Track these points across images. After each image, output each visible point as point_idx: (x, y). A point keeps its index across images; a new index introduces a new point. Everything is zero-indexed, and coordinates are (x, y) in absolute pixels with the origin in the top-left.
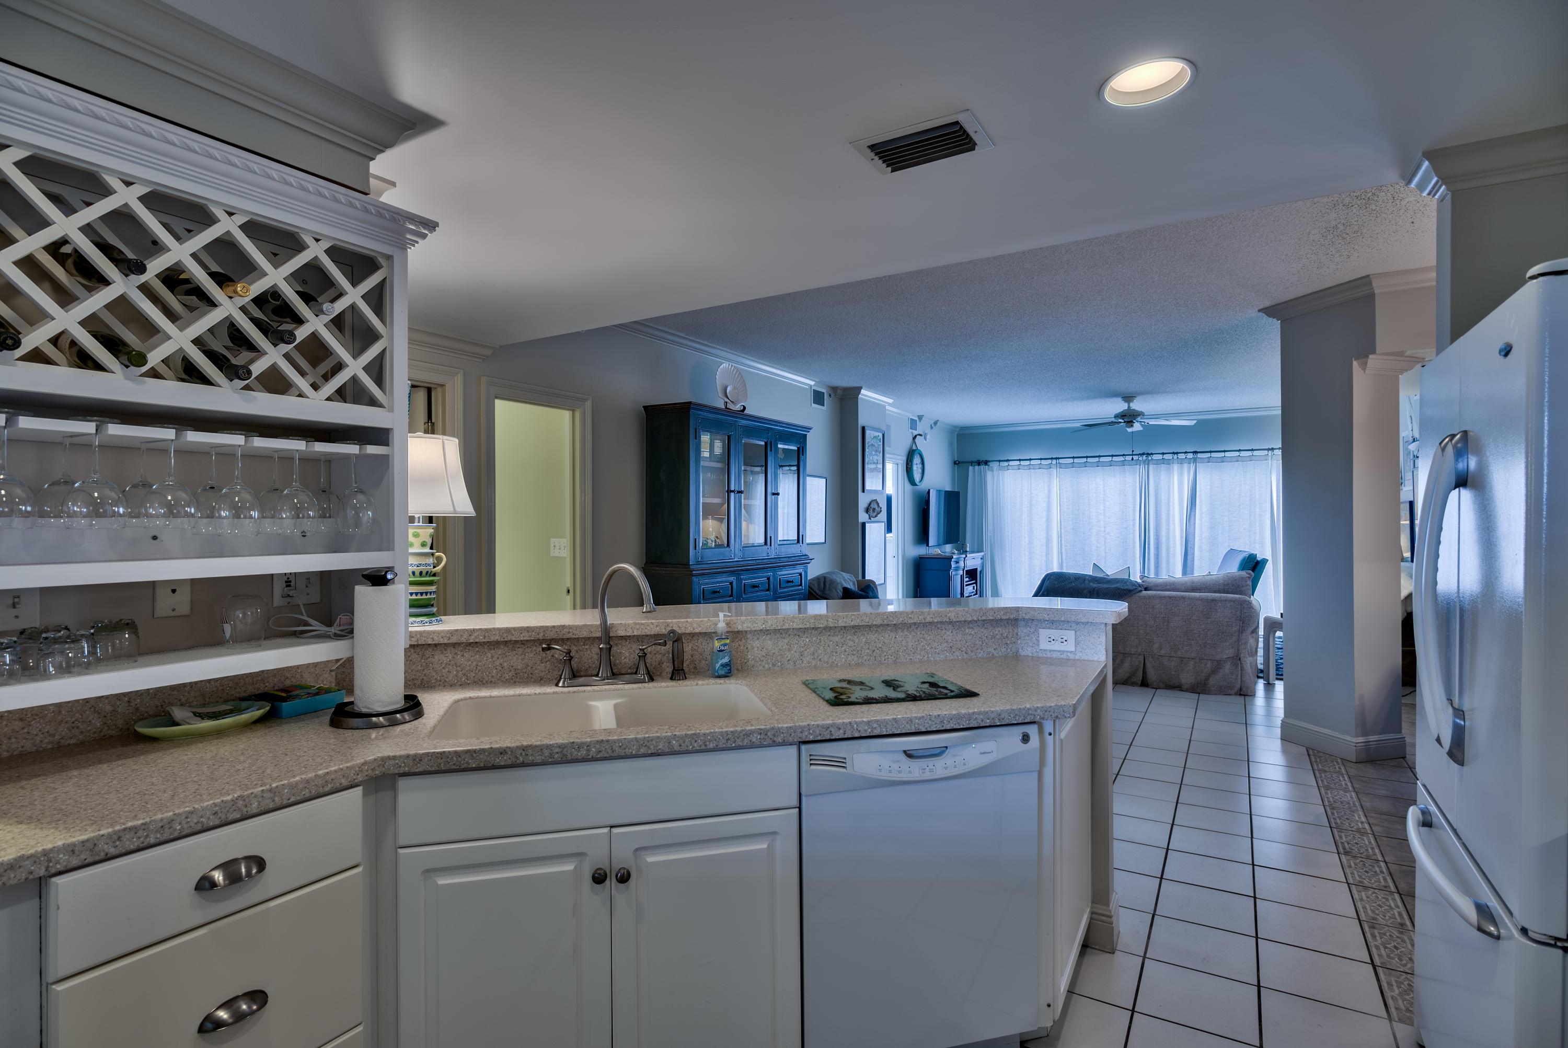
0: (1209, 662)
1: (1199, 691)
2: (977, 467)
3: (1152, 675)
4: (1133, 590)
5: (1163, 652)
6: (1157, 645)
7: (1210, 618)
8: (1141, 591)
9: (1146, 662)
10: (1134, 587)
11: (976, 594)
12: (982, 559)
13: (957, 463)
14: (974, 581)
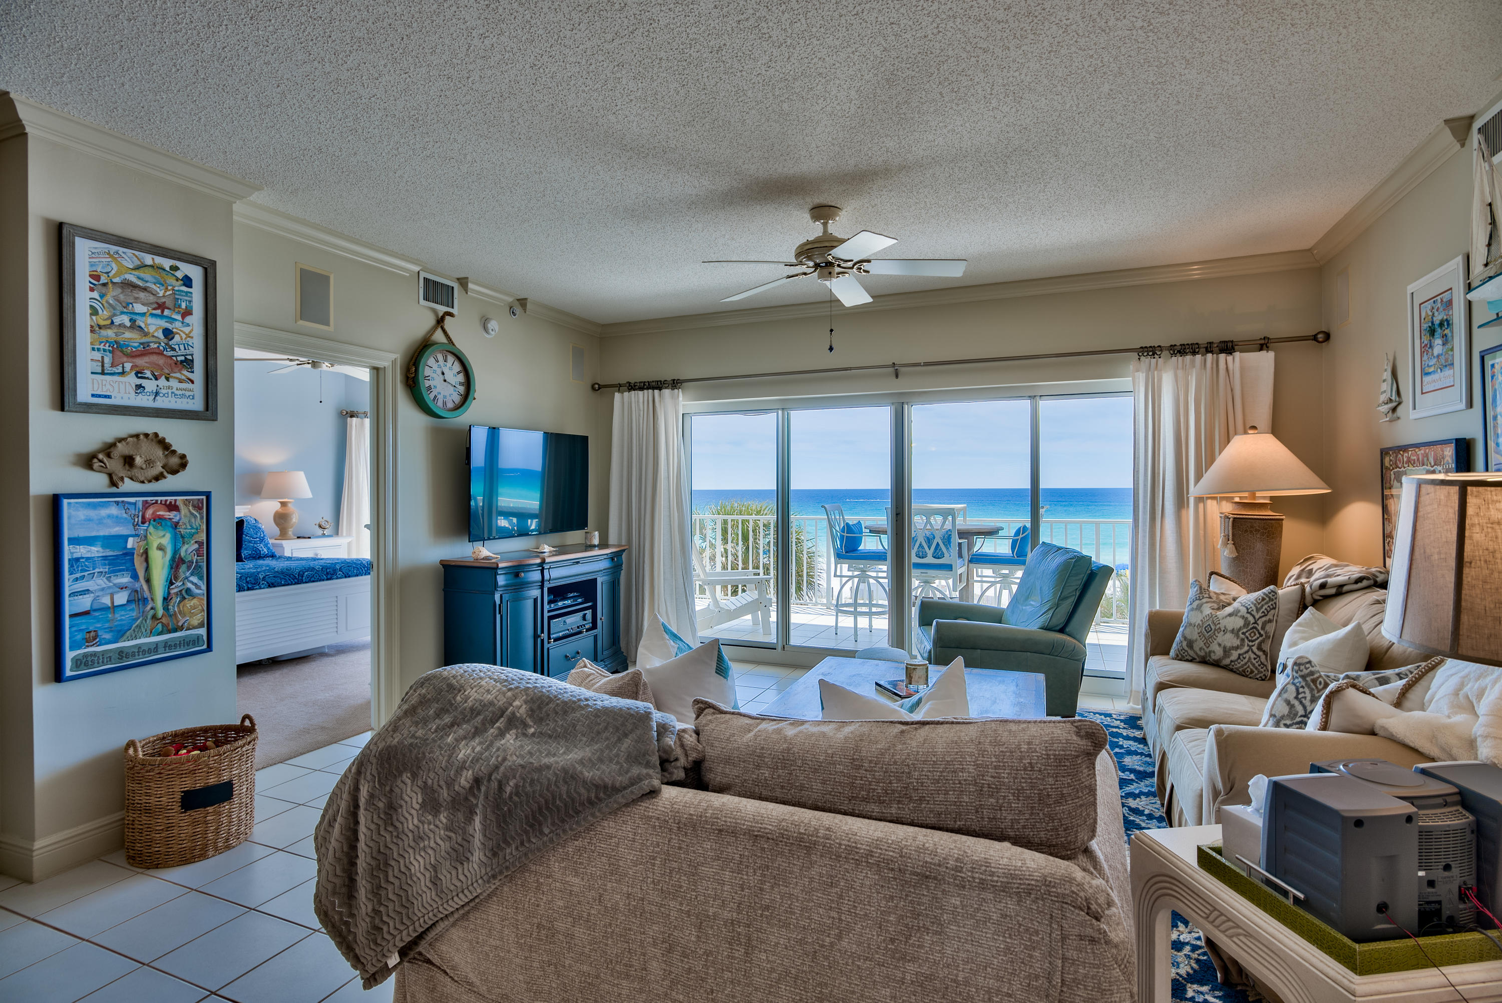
2: (626, 394)
11: (594, 626)
12: (612, 559)
13: (597, 388)
14: (590, 604)
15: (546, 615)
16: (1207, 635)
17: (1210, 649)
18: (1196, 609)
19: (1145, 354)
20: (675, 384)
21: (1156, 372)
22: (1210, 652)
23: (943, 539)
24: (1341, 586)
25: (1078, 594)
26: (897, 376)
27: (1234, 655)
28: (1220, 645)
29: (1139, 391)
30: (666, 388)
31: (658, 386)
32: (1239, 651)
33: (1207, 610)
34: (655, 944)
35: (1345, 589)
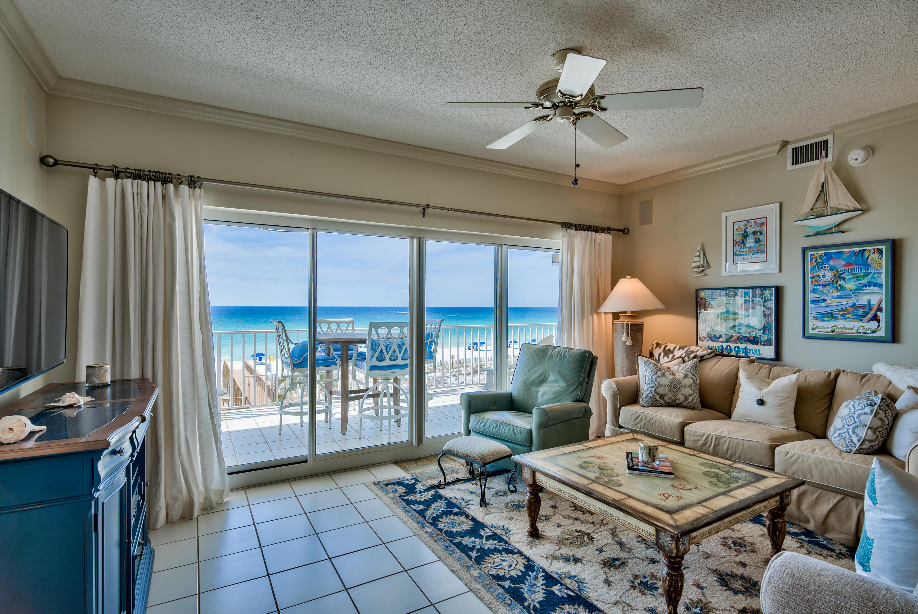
2: (109, 180)
13: (49, 163)
16: (675, 390)
17: (676, 398)
18: (662, 376)
19: (566, 227)
20: (194, 182)
22: (676, 400)
24: (702, 357)
26: (423, 215)
27: (691, 399)
28: (683, 395)
29: (564, 249)
30: (180, 183)
31: (166, 179)
32: (693, 397)
35: (705, 357)
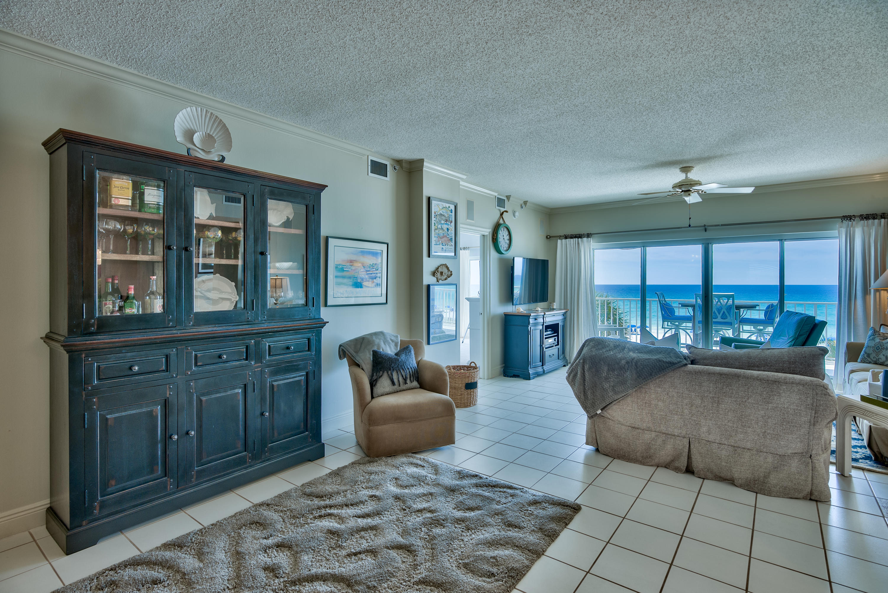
0: (770, 456)
1: (756, 490)
2: (564, 240)
3: (698, 463)
4: (676, 363)
5: (711, 438)
6: (704, 429)
7: (771, 403)
8: (686, 365)
9: (692, 447)
10: (679, 360)
11: (558, 345)
12: (564, 315)
13: (548, 237)
14: (556, 334)
15: (544, 337)
16: (877, 351)
17: (879, 357)
18: (872, 340)
19: (846, 219)
20: (589, 236)
21: (851, 228)
22: (879, 359)
23: (727, 309)
25: (808, 334)
26: (706, 231)
28: (884, 355)
29: (842, 237)
30: (584, 237)
31: (580, 236)
33: (877, 340)
34: (686, 405)
